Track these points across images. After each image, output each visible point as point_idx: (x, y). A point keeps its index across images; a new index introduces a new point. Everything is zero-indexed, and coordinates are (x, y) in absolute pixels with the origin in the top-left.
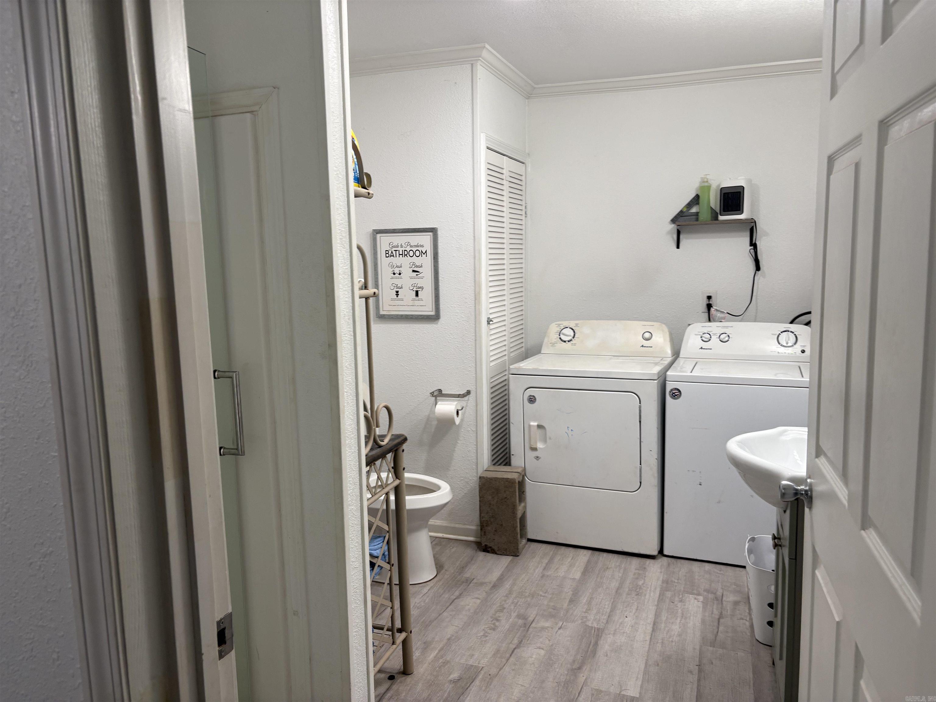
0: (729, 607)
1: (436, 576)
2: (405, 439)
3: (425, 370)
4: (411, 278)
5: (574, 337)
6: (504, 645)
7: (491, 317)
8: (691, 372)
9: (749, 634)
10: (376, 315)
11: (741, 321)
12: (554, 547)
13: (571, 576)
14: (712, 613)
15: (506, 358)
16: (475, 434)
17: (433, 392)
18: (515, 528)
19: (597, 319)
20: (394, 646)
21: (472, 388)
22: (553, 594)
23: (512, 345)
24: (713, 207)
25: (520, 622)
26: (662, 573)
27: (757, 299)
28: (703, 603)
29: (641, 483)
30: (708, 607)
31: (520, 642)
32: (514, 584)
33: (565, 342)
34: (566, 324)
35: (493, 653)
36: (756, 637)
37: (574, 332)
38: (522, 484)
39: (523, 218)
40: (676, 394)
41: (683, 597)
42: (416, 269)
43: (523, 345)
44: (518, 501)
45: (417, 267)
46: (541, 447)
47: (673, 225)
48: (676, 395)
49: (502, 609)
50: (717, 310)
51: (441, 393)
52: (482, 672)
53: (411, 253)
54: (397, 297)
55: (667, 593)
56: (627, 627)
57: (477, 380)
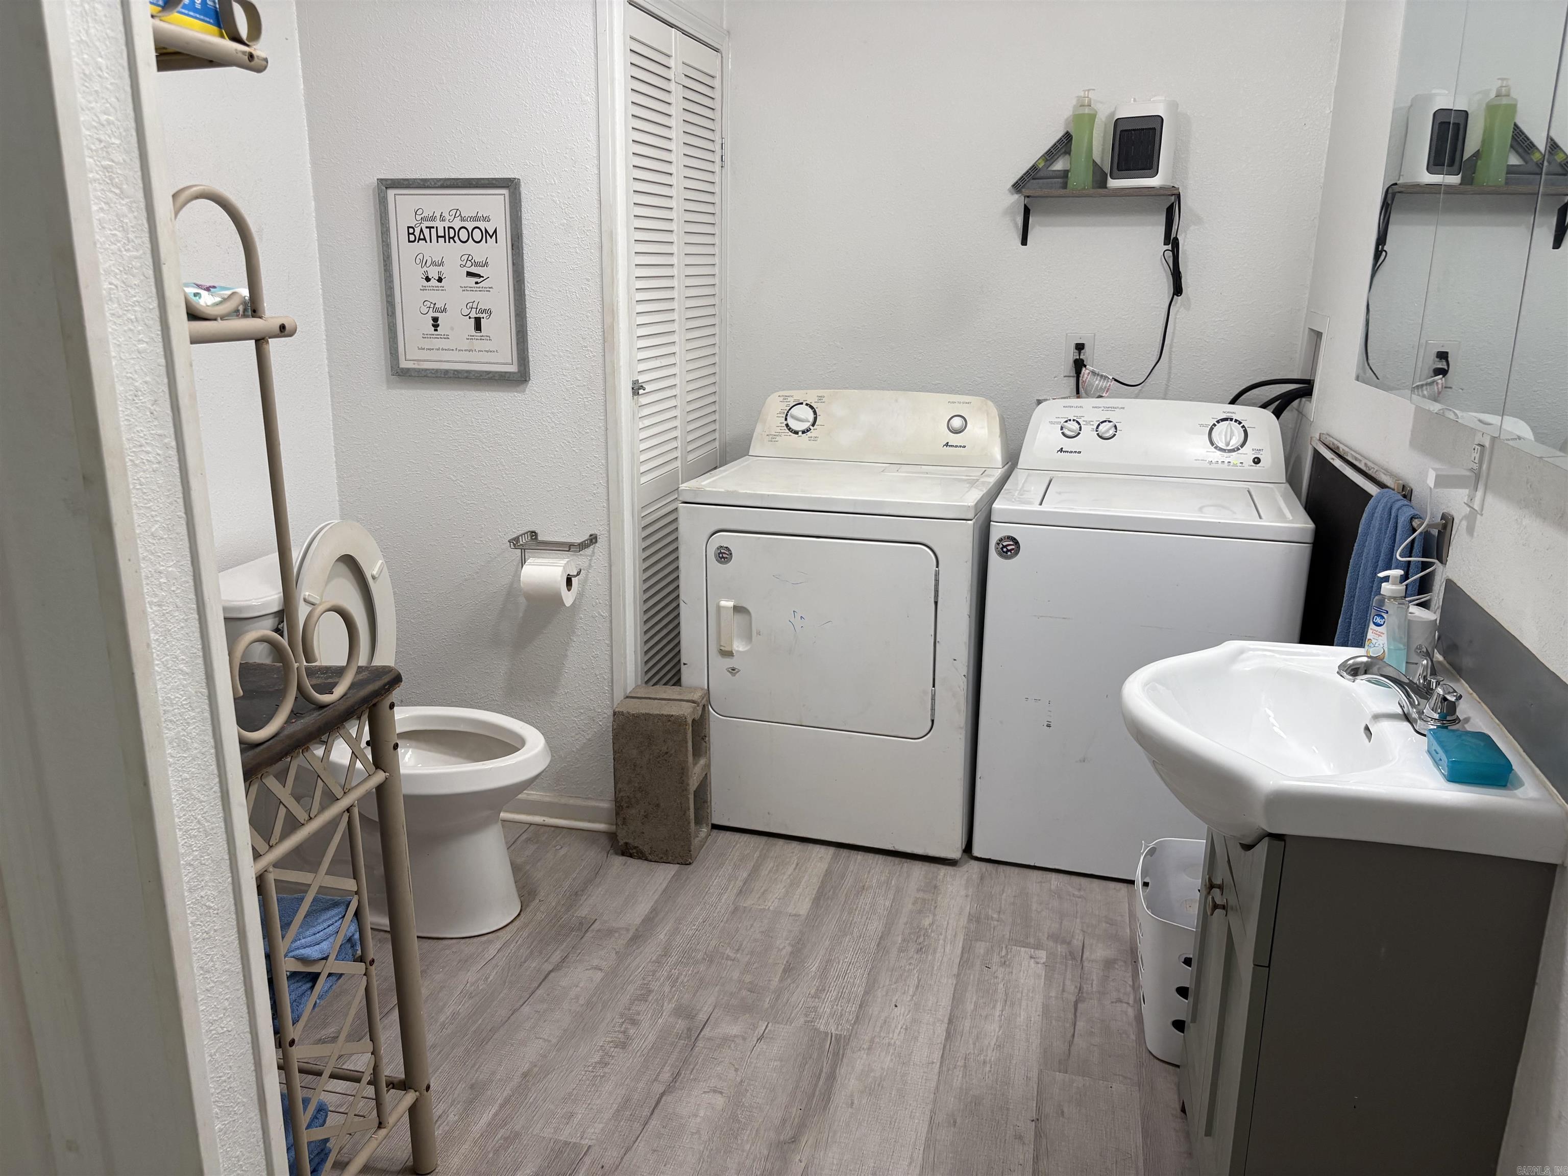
0: (1095, 973)
1: (519, 915)
2: (397, 680)
3: (501, 490)
4: (465, 289)
5: (813, 425)
6: (641, 1085)
7: (642, 379)
8: (1041, 504)
9: (1133, 1037)
10: (392, 370)
11: (1137, 397)
12: (764, 839)
13: (790, 910)
14: (1063, 991)
15: (678, 463)
16: (607, 625)
17: (517, 539)
18: (685, 811)
19: (862, 387)
20: (383, 1132)
21: (598, 529)
22: (752, 953)
23: (690, 438)
24: (1098, 161)
25: (681, 1025)
26: (969, 899)
27: (1170, 352)
28: (1046, 966)
29: (933, 721)
30: (1056, 976)
31: (676, 1077)
32: (676, 931)
33: (796, 433)
34: (798, 395)
35: (615, 1106)
36: (1148, 1044)
37: (815, 413)
38: (700, 726)
39: (717, 168)
40: (1010, 548)
41: (1007, 954)
42: (474, 270)
43: (717, 435)
44: (690, 758)
45: (477, 264)
46: (741, 649)
47: (1016, 196)
48: (1010, 551)
49: (643, 996)
50: (1093, 373)
51: (536, 538)
52: (588, 1160)
53: (464, 235)
54: (436, 330)
55: (978, 944)
56: (897, 1031)
57: (611, 511)
